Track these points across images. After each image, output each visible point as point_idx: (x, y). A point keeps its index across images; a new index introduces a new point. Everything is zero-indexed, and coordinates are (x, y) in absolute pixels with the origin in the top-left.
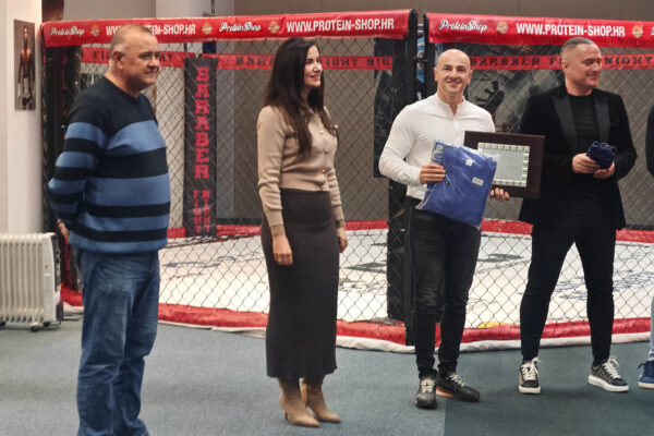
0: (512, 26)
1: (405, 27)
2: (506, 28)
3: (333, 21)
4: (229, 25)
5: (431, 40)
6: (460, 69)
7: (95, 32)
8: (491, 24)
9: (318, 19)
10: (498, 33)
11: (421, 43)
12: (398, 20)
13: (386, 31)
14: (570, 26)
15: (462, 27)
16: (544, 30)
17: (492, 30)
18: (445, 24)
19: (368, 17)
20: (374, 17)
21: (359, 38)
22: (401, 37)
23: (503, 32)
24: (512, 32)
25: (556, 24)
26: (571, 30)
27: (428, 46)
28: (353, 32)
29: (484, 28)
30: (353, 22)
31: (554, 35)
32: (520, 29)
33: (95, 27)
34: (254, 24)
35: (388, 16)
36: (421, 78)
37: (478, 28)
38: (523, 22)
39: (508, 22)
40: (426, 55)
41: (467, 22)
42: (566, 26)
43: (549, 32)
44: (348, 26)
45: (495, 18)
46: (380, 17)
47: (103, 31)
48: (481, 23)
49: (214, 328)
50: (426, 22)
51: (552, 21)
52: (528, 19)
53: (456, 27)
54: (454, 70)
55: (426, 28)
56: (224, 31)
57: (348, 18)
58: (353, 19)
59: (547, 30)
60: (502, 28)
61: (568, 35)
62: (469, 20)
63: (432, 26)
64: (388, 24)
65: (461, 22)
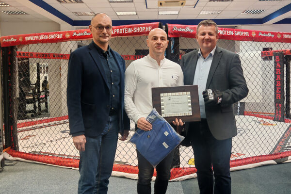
3: (123, 29)
4: (77, 33)
5: (169, 36)
6: (162, 39)
7: (21, 40)
8: (195, 29)
9: (116, 29)
12: (153, 27)
14: (227, 31)
15: (183, 30)
18: (175, 29)
19: (140, 26)
20: (142, 26)
21: (135, 36)
25: (222, 30)
28: (133, 34)
29: (192, 31)
30: (133, 29)
31: (221, 35)
33: (21, 38)
34: (88, 32)
35: (149, 26)
37: (190, 31)
43: (220, 33)
44: (130, 31)
46: (145, 26)
47: (24, 39)
48: (191, 29)
49: (73, 168)
50: (167, 28)
51: (220, 29)
53: (180, 30)
54: (159, 39)
55: (167, 31)
56: (75, 36)
57: (130, 27)
58: (132, 28)
61: (227, 35)
62: (185, 27)
63: (169, 30)
64: (149, 29)
65: (182, 28)
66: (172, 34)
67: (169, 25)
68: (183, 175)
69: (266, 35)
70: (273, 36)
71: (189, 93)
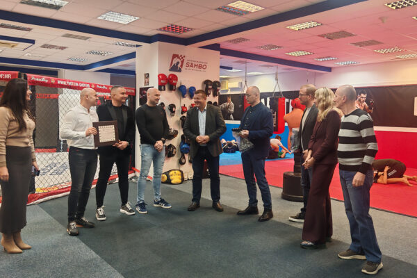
0: (56, 81)
8: (49, 79)
10: (52, 83)
12: (13, 75)
13: (7, 79)
15: (40, 80)
18: (33, 78)
29: (47, 81)
35: (8, 73)
38: (59, 80)
39: (55, 79)
41: (41, 78)
45: (51, 78)
46: (4, 73)
48: (46, 79)
50: (26, 77)
53: (37, 80)
60: (53, 81)
63: (28, 79)
64: (9, 76)
65: (39, 78)
66: (30, 82)
67: (28, 75)
68: (39, 199)
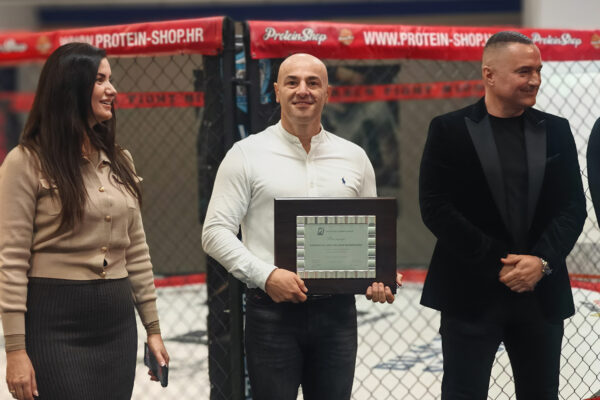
0: (359, 36)
1: (218, 38)
2: (350, 37)
3: (122, 35)
5: (254, 55)
6: (312, 82)
8: (330, 31)
9: (102, 33)
10: (342, 45)
11: (240, 60)
12: (208, 30)
13: (193, 46)
14: (432, 35)
15: (296, 37)
16: (399, 40)
17: (332, 41)
18: (272, 34)
19: (168, 28)
20: (176, 27)
21: (158, 55)
22: (213, 52)
23: (347, 43)
24: (359, 42)
25: (414, 31)
26: (432, 39)
27: (251, 63)
28: (150, 48)
29: (322, 39)
30: (149, 35)
31: (411, 47)
32: (370, 38)
34: (19, 42)
35: (195, 26)
36: (242, 106)
37: (315, 38)
38: (372, 30)
39: (352, 30)
40: (248, 75)
41: (300, 30)
42: (426, 35)
43: (406, 42)
45: (336, 25)
46: (184, 27)
48: (319, 31)
50: (246, 32)
51: (409, 28)
52: (377, 26)
53: (286, 37)
54: (303, 84)
55: (246, 39)
57: (141, 30)
58: (148, 31)
59: (403, 39)
60: (346, 37)
61: (429, 46)
62: (303, 28)
63: (253, 36)
64: (196, 35)
65: (292, 31)
66: (261, 49)
67: (253, 24)
69: (556, 41)
70: (577, 42)
71: (372, 218)
